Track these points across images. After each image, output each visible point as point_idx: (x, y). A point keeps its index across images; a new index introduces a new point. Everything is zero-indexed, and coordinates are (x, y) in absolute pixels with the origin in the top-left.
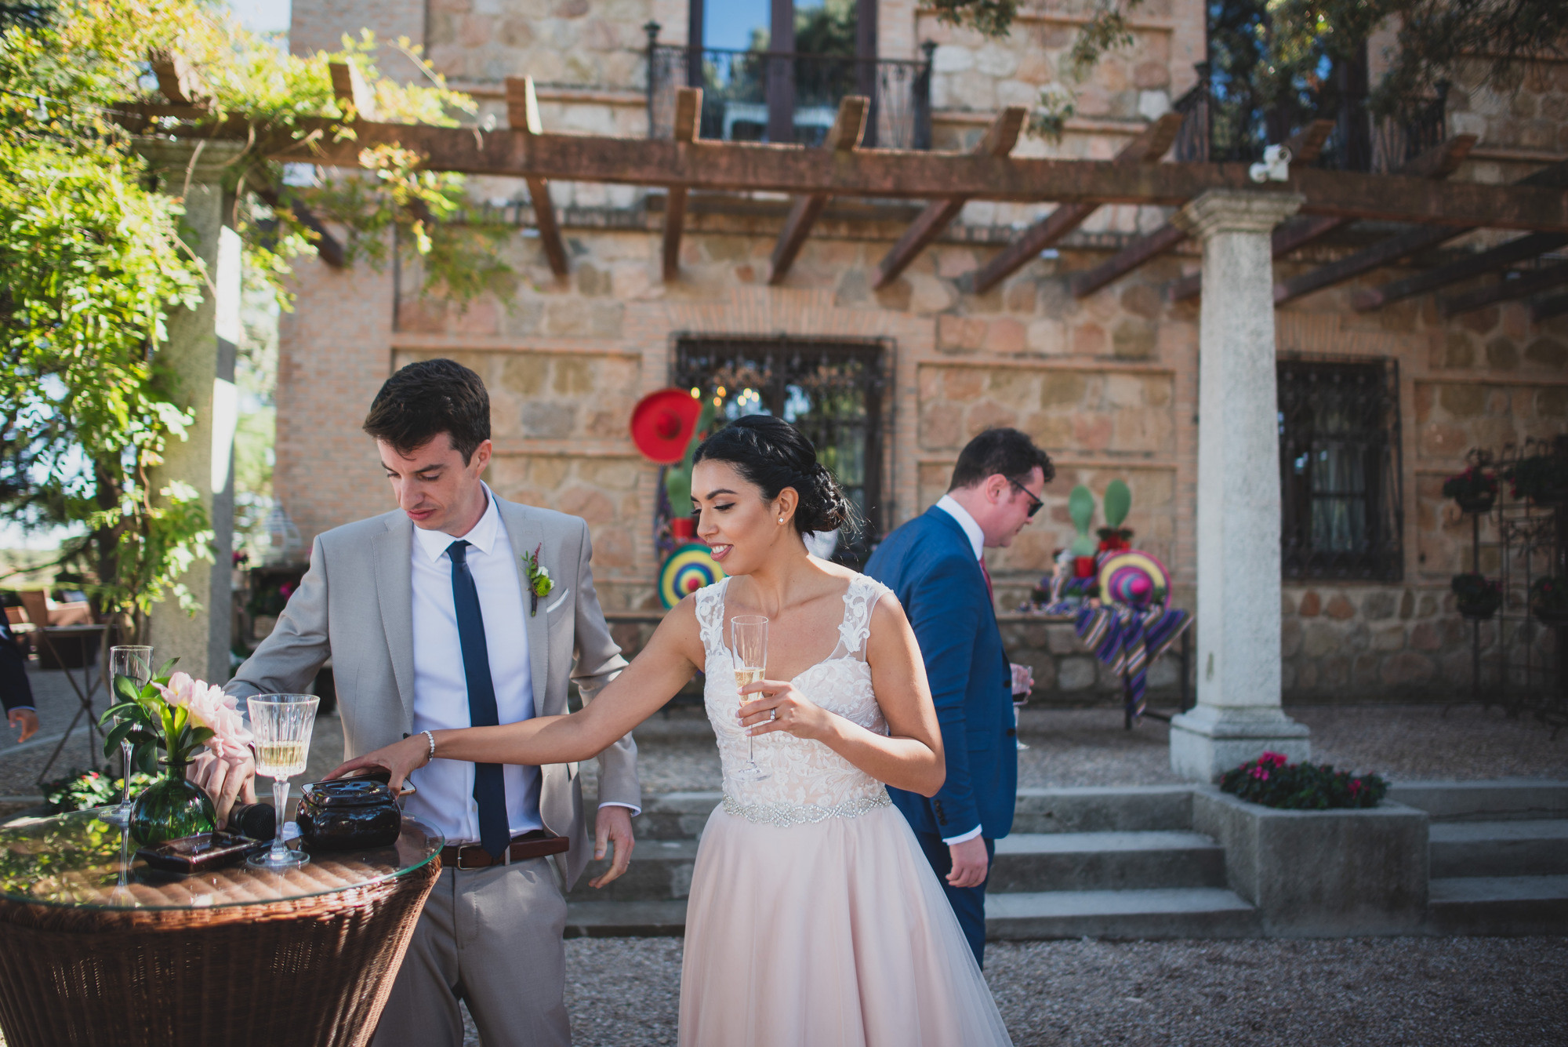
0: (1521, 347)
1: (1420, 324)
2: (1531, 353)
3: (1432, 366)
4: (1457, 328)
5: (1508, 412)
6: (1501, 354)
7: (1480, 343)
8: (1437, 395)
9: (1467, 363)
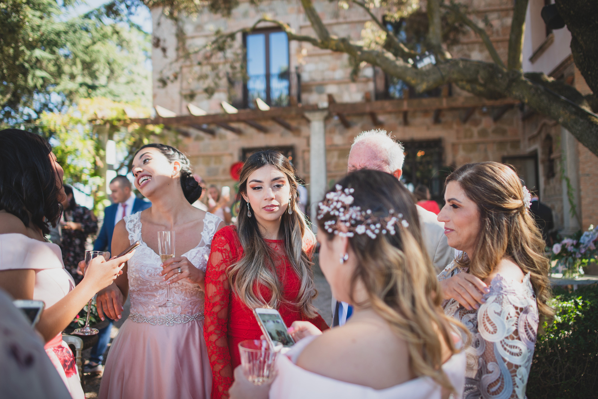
0: (490, 130)
1: (455, 126)
2: (495, 131)
3: (458, 138)
4: (467, 126)
5: (486, 151)
6: (483, 133)
7: (475, 130)
8: (461, 147)
9: (471, 136)
